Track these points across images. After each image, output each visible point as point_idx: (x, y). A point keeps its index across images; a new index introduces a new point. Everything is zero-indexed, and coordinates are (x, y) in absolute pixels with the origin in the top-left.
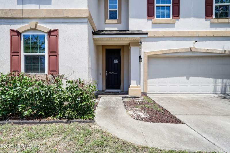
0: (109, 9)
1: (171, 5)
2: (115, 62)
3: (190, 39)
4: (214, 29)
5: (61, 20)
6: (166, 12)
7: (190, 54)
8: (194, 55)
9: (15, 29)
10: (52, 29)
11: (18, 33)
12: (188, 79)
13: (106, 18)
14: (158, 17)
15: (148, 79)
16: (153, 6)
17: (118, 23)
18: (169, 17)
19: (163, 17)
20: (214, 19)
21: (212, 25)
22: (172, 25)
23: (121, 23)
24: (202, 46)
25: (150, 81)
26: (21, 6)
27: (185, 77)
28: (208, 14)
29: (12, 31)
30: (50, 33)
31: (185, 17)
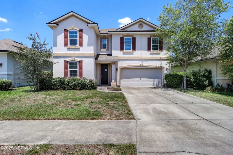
0: (102, 44)
1: (132, 44)
2: (105, 71)
3: (140, 60)
4: (151, 56)
5: (84, 57)
6: (129, 47)
7: (141, 67)
8: (142, 68)
9: (66, 60)
10: (80, 60)
11: (67, 62)
12: (140, 79)
13: (101, 48)
14: (126, 49)
15: (121, 79)
16: (123, 44)
17: (107, 51)
18: (131, 50)
19: (128, 49)
20: (152, 51)
21: (151, 54)
22: (132, 53)
23: (108, 51)
24: (146, 64)
25: (122, 81)
26: (69, 51)
27: (139, 78)
28: (149, 49)
29: (65, 61)
30: (79, 62)
31: (138, 50)
